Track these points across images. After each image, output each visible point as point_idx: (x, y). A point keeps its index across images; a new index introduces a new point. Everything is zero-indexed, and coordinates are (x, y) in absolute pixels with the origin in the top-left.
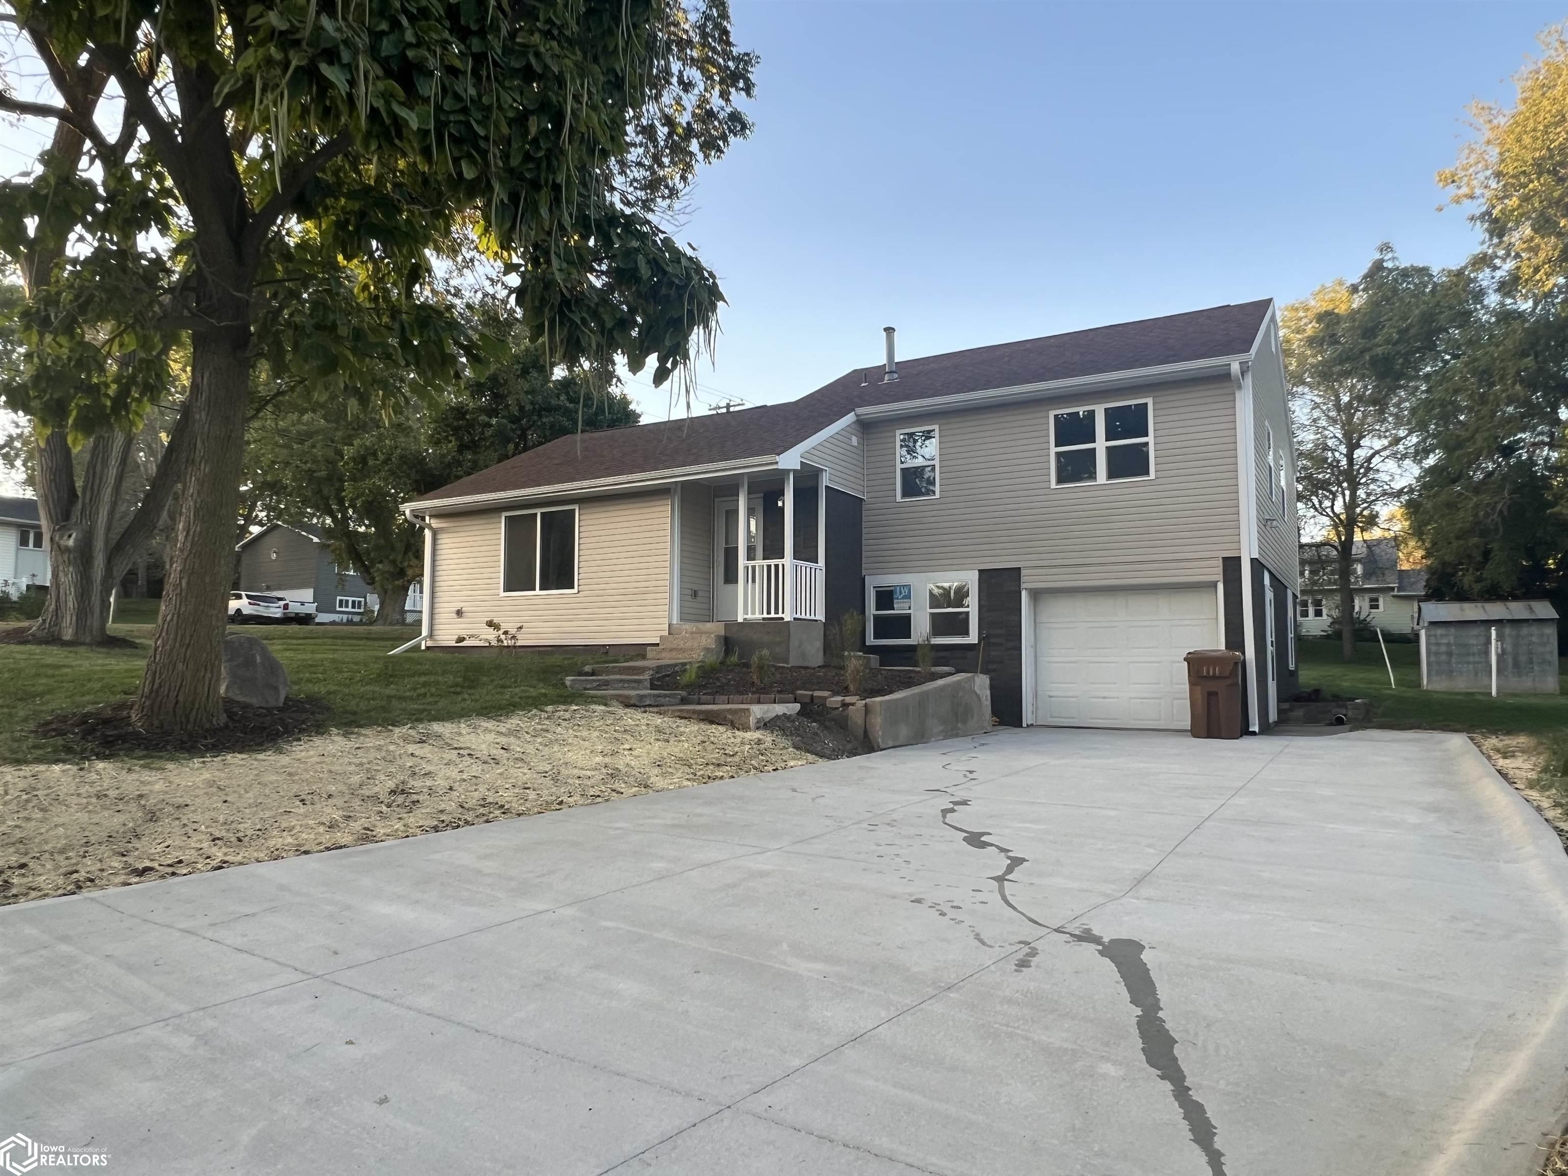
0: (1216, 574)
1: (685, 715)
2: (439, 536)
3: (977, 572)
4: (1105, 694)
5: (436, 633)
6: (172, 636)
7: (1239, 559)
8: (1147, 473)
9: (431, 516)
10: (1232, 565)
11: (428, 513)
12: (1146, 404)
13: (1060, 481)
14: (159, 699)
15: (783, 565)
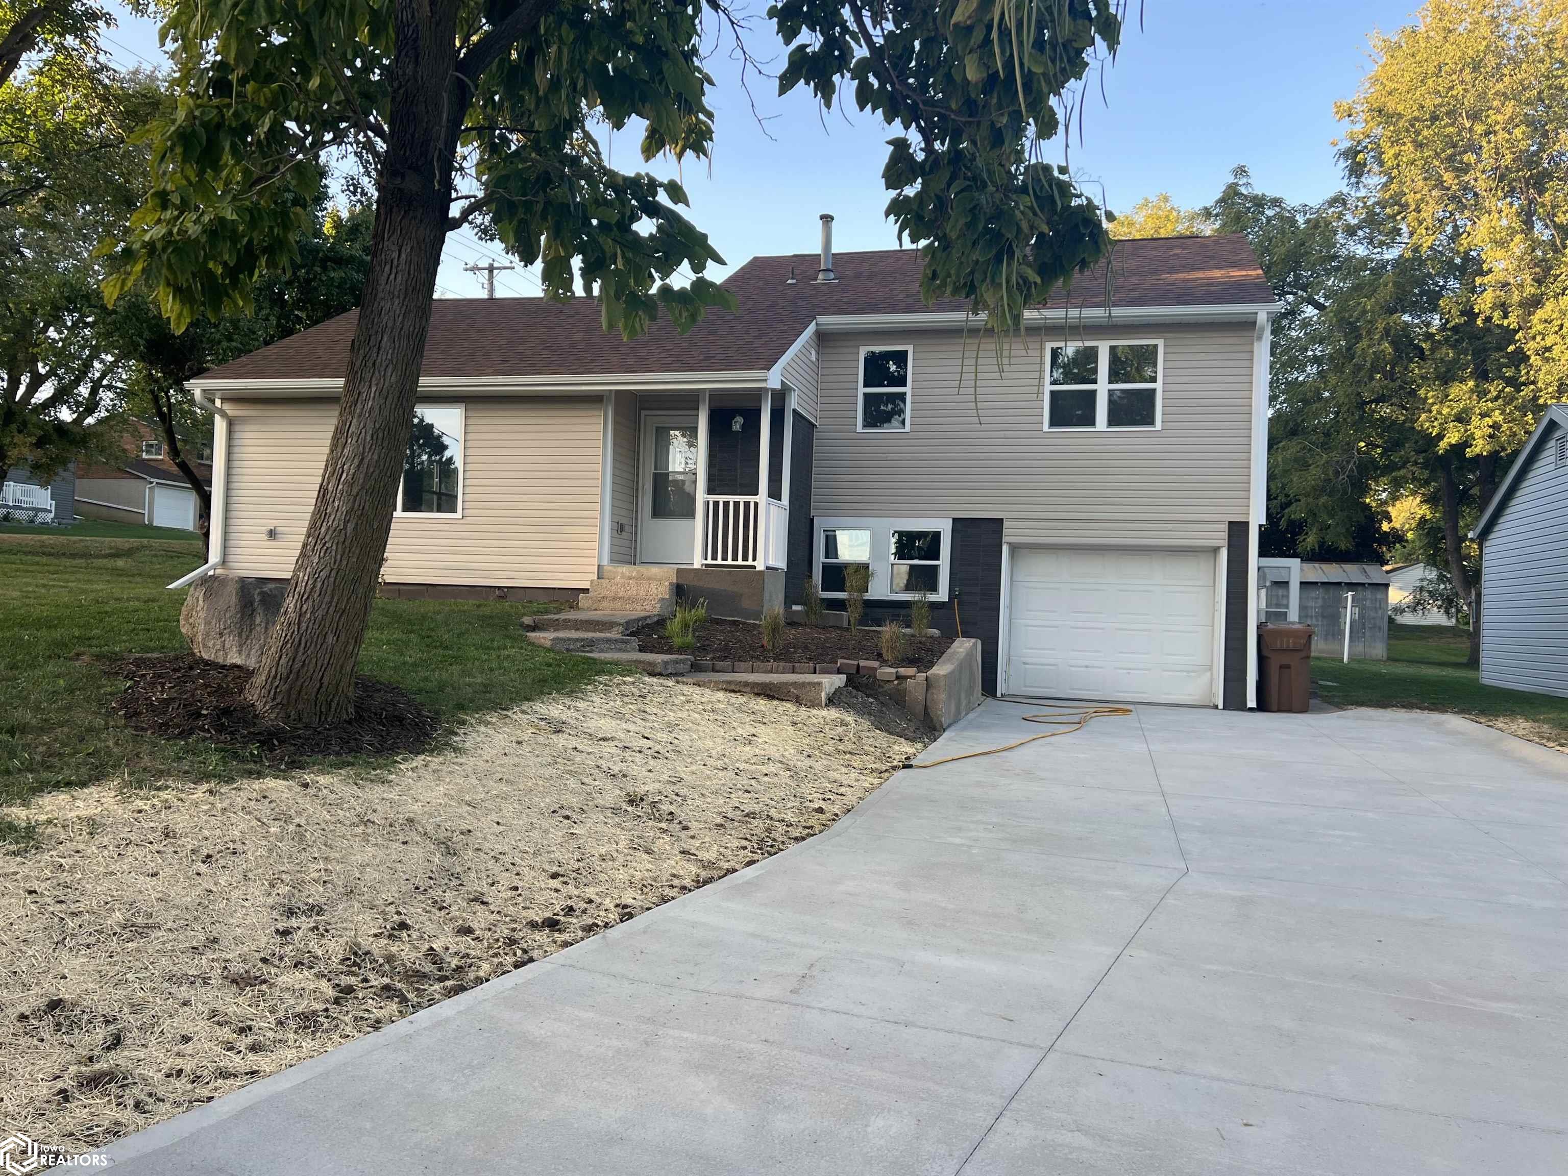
0: (1220, 538)
1: (733, 687)
2: (237, 428)
3: (951, 521)
4: (1086, 663)
5: (231, 558)
6: (327, 599)
7: (1246, 524)
8: (1152, 423)
9: (223, 400)
10: (1238, 530)
11: (218, 394)
12: (1156, 346)
13: (1053, 424)
14: (299, 683)
15: (756, 504)
